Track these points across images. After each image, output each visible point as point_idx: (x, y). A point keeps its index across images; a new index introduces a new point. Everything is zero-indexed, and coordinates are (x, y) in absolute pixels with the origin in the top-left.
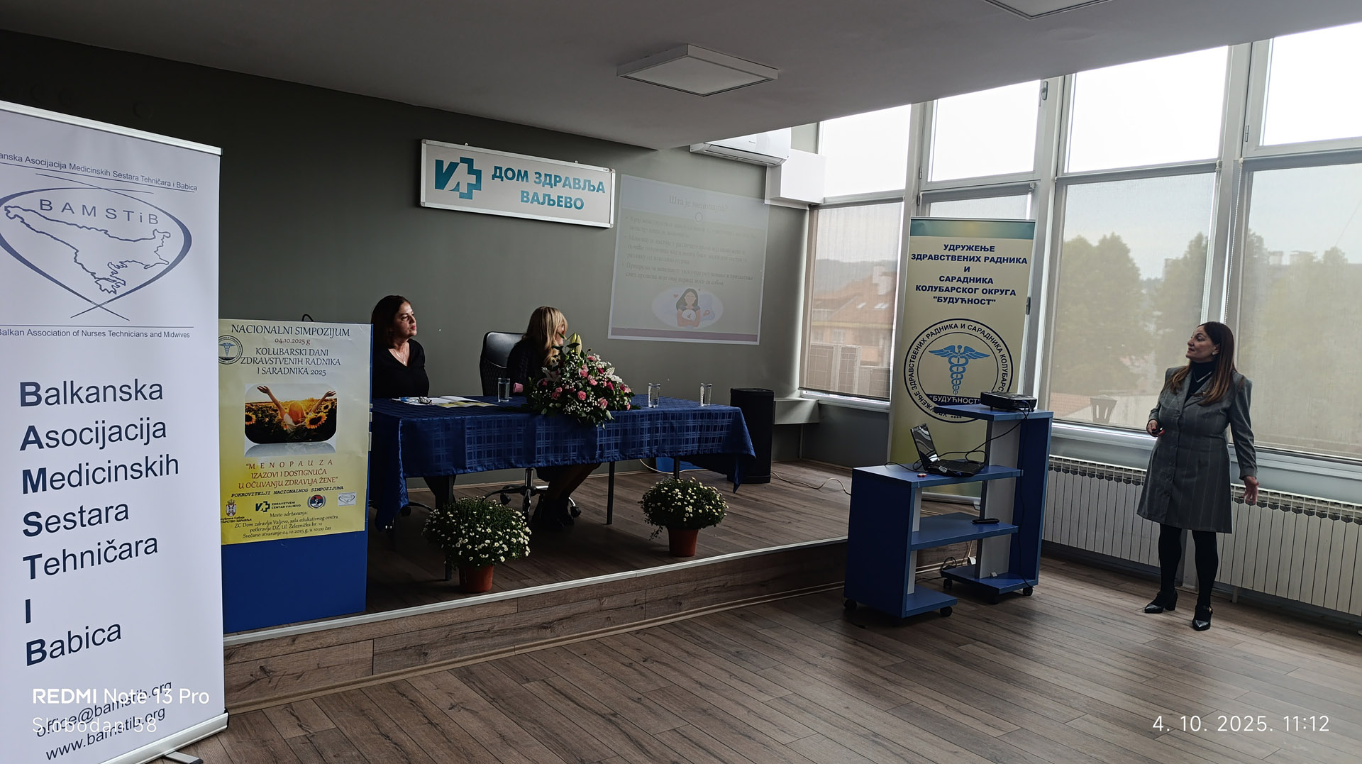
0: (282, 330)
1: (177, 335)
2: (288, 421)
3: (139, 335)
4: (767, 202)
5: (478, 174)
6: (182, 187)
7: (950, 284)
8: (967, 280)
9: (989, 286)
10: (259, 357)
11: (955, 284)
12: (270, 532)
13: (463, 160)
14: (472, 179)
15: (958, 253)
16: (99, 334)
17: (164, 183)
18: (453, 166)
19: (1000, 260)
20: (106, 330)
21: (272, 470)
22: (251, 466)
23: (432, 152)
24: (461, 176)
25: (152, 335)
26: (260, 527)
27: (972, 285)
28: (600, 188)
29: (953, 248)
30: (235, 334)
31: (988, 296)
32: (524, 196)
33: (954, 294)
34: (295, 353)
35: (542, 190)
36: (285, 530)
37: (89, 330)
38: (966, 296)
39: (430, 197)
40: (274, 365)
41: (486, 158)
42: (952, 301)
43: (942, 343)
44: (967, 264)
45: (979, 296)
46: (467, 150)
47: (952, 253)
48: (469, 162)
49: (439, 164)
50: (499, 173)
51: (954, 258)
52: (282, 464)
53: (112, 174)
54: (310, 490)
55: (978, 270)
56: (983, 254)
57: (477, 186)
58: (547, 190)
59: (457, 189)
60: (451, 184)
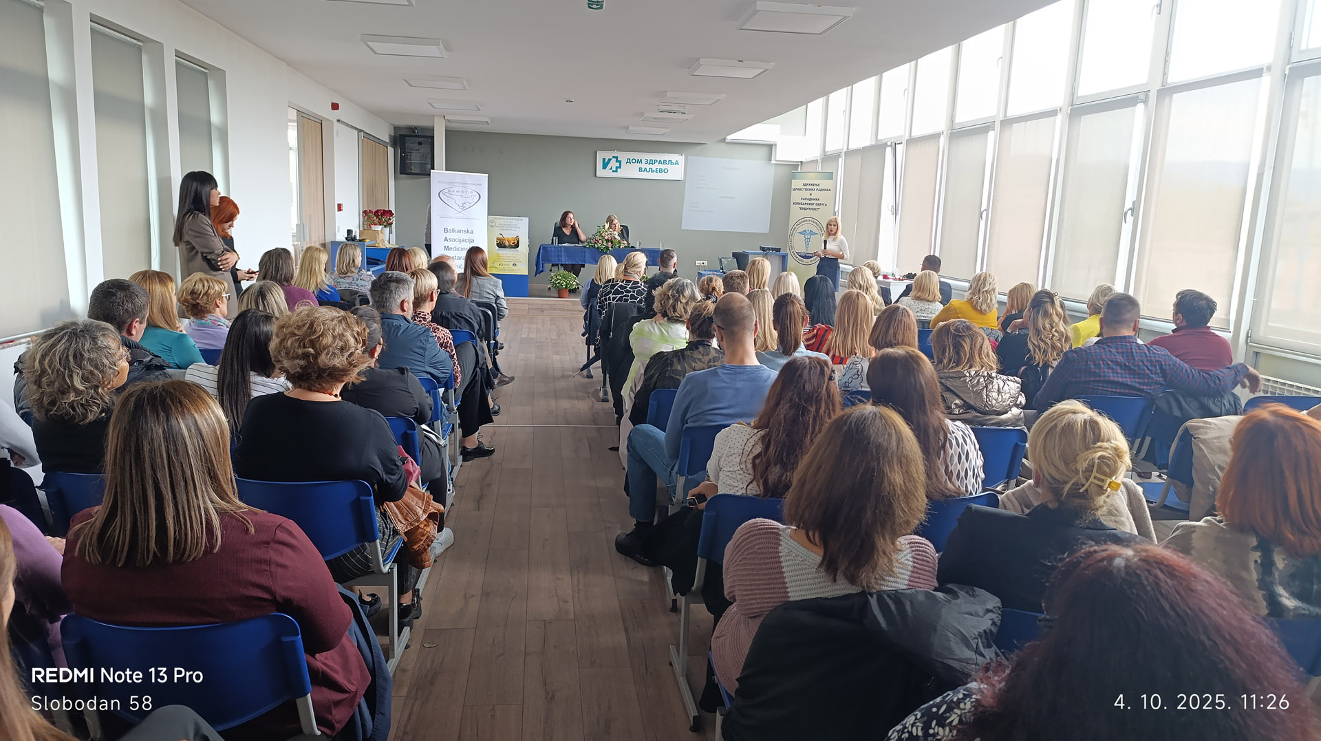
0: (505, 219)
1: (477, 219)
3: (468, 219)
4: (773, 162)
5: (620, 162)
6: (478, 184)
7: (804, 202)
8: (811, 199)
9: (818, 202)
10: (500, 225)
11: (807, 201)
12: (503, 271)
13: (613, 157)
14: (618, 164)
15: (807, 187)
17: (475, 184)
18: (610, 160)
19: (822, 190)
20: (461, 217)
22: (498, 254)
23: (601, 155)
24: (613, 164)
25: (471, 219)
26: (500, 270)
27: (812, 202)
28: (677, 163)
29: (806, 185)
30: (494, 220)
31: (818, 207)
32: (640, 170)
33: (806, 206)
34: (509, 225)
35: (648, 167)
37: (458, 217)
38: (811, 207)
39: (600, 172)
40: (503, 228)
41: (623, 156)
42: (805, 209)
43: (801, 230)
44: (811, 192)
45: (814, 206)
46: (616, 154)
47: (805, 187)
48: (617, 158)
49: (604, 159)
50: (629, 161)
51: (806, 189)
52: (505, 254)
53: (463, 183)
54: (513, 262)
55: (815, 194)
56: (816, 187)
57: (620, 167)
58: (651, 166)
59: (611, 169)
60: (609, 167)
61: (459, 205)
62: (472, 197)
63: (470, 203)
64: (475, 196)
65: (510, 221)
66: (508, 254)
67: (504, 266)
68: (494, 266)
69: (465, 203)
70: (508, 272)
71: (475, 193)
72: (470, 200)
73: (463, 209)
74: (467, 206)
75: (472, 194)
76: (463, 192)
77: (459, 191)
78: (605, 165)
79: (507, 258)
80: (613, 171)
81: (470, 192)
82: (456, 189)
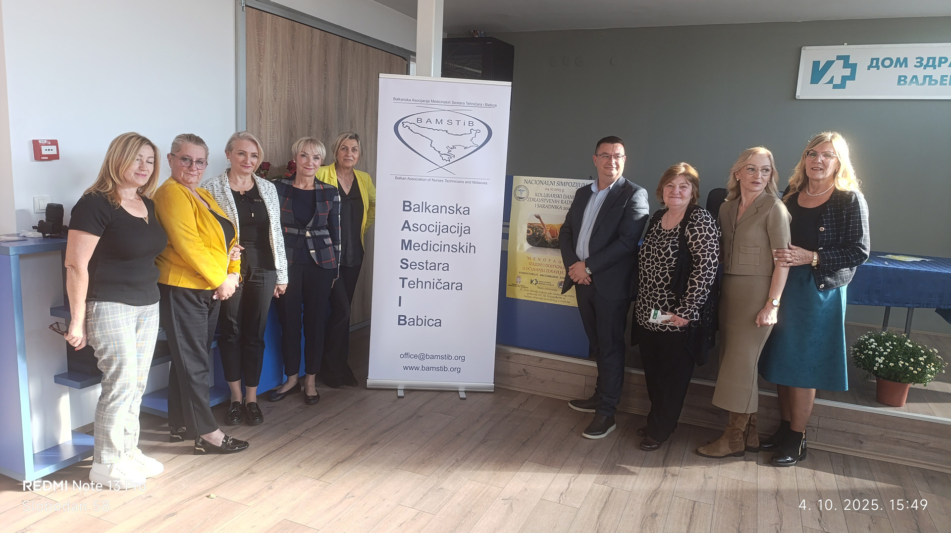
0: (549, 183)
1: (480, 183)
2: (549, 237)
3: (460, 182)
5: (854, 67)
6: (488, 106)
10: (536, 198)
12: (537, 297)
13: (839, 58)
16: (440, 181)
17: (478, 105)
18: (829, 64)
20: (444, 179)
21: (539, 262)
22: (529, 258)
23: (810, 55)
24: (838, 71)
25: (466, 182)
26: (532, 293)
30: (525, 184)
32: (902, 80)
34: (555, 196)
35: (921, 73)
36: (544, 297)
37: (436, 179)
39: (805, 90)
40: (544, 203)
46: (844, 49)
48: (845, 59)
49: (816, 64)
50: (875, 64)
52: (545, 260)
53: (451, 102)
54: (559, 277)
57: (852, 77)
58: (929, 72)
59: (831, 81)
60: (826, 78)
61: (439, 152)
62: (473, 135)
63: (465, 148)
64: (478, 131)
65: (559, 187)
66: (550, 260)
67: (540, 286)
68: (520, 283)
69: (454, 147)
70: (548, 298)
71: (478, 125)
72: (466, 141)
73: (449, 161)
74: (458, 153)
75: (471, 127)
76: (450, 122)
77: (442, 120)
78: (817, 74)
79: (548, 268)
80: (835, 87)
81: (467, 124)
82: (433, 116)
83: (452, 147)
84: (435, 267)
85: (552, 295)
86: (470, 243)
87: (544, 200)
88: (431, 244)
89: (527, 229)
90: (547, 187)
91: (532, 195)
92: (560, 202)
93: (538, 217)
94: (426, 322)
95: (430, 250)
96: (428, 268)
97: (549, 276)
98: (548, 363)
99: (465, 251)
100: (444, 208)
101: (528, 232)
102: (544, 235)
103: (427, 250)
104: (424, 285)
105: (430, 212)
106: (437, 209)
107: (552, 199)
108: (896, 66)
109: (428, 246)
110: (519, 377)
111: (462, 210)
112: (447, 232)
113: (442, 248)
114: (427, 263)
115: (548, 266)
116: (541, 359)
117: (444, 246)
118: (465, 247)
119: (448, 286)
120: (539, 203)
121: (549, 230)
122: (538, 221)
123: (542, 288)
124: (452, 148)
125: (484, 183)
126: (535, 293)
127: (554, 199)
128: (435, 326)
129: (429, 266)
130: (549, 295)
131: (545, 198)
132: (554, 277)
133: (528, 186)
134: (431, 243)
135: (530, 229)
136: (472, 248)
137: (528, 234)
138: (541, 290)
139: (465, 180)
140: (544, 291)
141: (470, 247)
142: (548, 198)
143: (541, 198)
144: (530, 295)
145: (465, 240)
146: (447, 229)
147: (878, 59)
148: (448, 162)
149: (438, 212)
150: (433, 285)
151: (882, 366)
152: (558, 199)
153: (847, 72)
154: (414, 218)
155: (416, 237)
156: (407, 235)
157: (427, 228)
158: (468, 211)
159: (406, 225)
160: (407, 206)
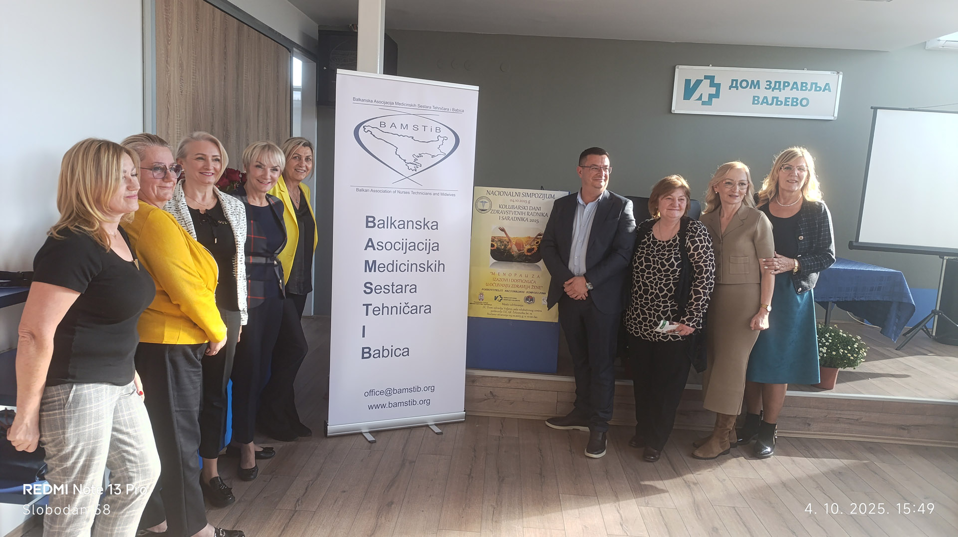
0: (514, 194)
1: (448, 195)
2: (515, 250)
3: (427, 194)
5: (718, 86)
6: (456, 111)
10: (500, 210)
12: (502, 314)
13: (706, 77)
16: (406, 193)
17: (445, 109)
18: (698, 82)
20: (410, 191)
21: (504, 277)
22: (493, 274)
23: (683, 73)
24: (705, 89)
25: (434, 194)
26: (497, 310)
28: (827, 87)
30: (488, 196)
32: (755, 100)
34: (521, 208)
35: (770, 94)
36: (510, 314)
37: (401, 190)
39: (679, 106)
40: (509, 215)
41: (724, 74)
46: (710, 70)
48: (711, 78)
49: (688, 82)
50: (735, 84)
52: (510, 275)
53: (417, 106)
54: (525, 292)
57: (717, 95)
58: (776, 93)
59: (700, 98)
60: (696, 95)
61: (405, 160)
62: (440, 142)
63: (433, 156)
64: (445, 138)
65: (525, 199)
66: (515, 274)
67: (506, 302)
68: (483, 300)
69: (420, 155)
70: (514, 314)
71: (445, 132)
72: (433, 148)
73: (416, 170)
74: (425, 162)
75: (438, 134)
76: (416, 128)
77: (407, 125)
78: (689, 91)
79: (514, 283)
80: (704, 103)
81: (434, 130)
82: (397, 121)
83: (419, 155)
84: (401, 289)
85: (517, 311)
86: (439, 261)
87: (509, 212)
88: (397, 264)
89: (490, 243)
90: (512, 198)
91: (495, 207)
92: (526, 214)
93: (503, 230)
94: (392, 353)
95: (396, 271)
96: (394, 291)
97: (514, 291)
98: (518, 383)
99: (434, 270)
100: (410, 223)
101: (492, 246)
102: (510, 248)
103: (393, 271)
104: (390, 310)
105: (396, 228)
106: (404, 225)
107: (517, 210)
108: (751, 88)
109: (394, 267)
110: (486, 401)
111: (430, 225)
112: (414, 249)
113: (410, 267)
114: (393, 285)
115: (514, 281)
116: (510, 379)
117: (412, 265)
118: (434, 265)
119: (416, 310)
120: (503, 215)
121: (514, 243)
122: (502, 234)
123: (507, 305)
124: (418, 157)
125: (452, 195)
126: (499, 310)
127: (519, 211)
128: (403, 355)
129: (395, 288)
130: (515, 311)
131: (510, 210)
132: (520, 292)
133: (491, 197)
134: (397, 262)
135: (494, 243)
136: (441, 266)
137: (492, 248)
138: (506, 307)
139: (433, 192)
140: (509, 307)
141: (439, 265)
142: (513, 210)
143: (505, 210)
144: (493, 313)
145: (433, 257)
146: (415, 246)
147: (737, 81)
148: (415, 172)
149: (404, 227)
150: (400, 310)
151: (825, 355)
152: (524, 211)
153: (713, 91)
154: (378, 235)
155: (382, 257)
156: (371, 255)
157: (393, 246)
158: (436, 226)
159: (370, 244)
160: (370, 222)
